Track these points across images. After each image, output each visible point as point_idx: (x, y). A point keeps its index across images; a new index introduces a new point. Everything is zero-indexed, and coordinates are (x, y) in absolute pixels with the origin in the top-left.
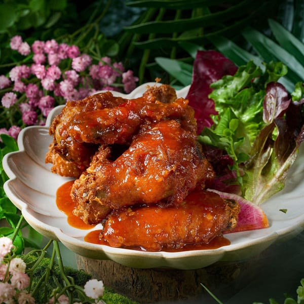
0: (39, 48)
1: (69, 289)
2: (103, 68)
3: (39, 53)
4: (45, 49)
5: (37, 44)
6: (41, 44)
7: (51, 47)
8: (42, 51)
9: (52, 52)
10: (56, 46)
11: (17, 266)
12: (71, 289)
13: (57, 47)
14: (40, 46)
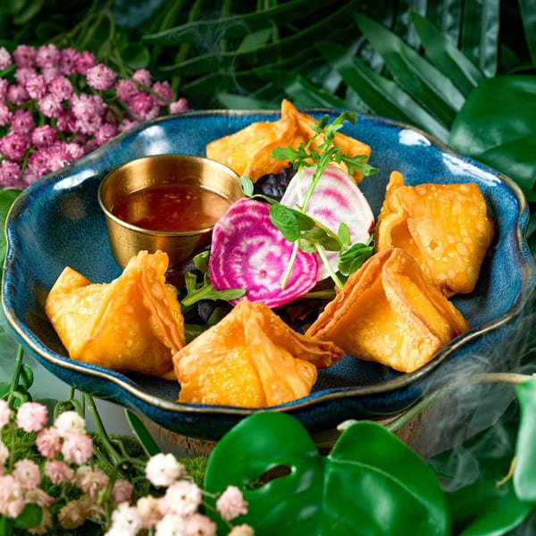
0: (26, 57)
1: (120, 467)
2: (137, 97)
3: (26, 66)
4: (38, 59)
5: (21, 50)
6: (29, 51)
7: (48, 57)
8: (30, 63)
9: (49, 65)
10: (56, 55)
11: (73, 424)
12: (125, 467)
13: (58, 57)
14: (28, 54)
